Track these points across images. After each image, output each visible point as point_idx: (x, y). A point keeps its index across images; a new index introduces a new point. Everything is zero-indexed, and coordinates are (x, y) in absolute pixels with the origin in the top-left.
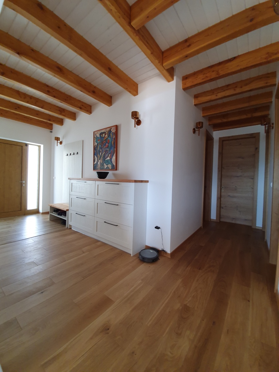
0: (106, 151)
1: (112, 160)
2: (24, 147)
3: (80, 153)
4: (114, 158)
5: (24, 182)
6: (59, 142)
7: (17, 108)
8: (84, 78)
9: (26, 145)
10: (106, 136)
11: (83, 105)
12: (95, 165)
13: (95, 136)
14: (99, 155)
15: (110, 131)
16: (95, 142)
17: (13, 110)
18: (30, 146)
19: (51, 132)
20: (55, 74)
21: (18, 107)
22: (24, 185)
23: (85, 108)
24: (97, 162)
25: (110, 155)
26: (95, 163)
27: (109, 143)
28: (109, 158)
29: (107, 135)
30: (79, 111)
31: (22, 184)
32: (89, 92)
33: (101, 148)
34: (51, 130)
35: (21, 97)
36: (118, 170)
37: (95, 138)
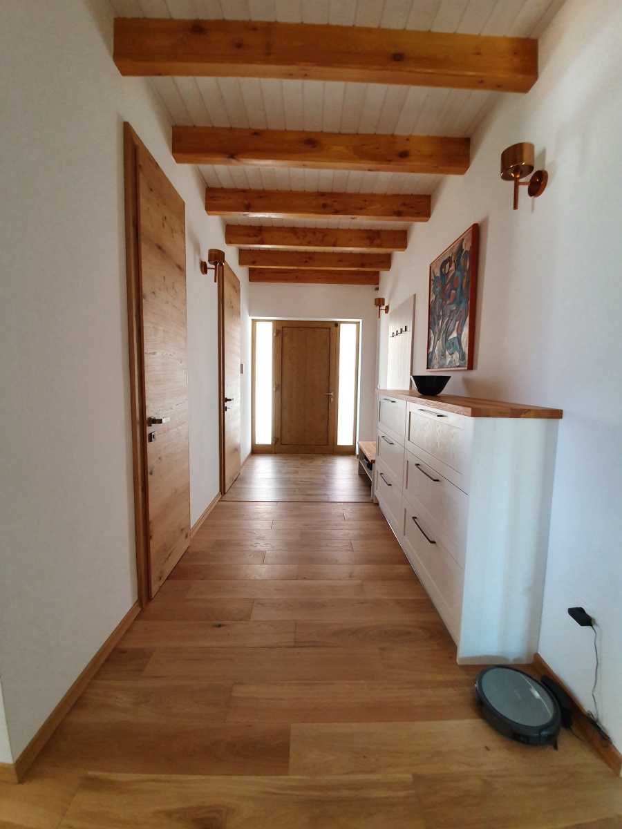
0: (452, 311)
1: (462, 340)
2: (333, 329)
3: (410, 328)
4: (466, 330)
5: (332, 394)
6: (384, 307)
7: (308, 260)
8: (370, 130)
9: (337, 325)
10: (453, 267)
11: (404, 205)
12: (430, 357)
13: (433, 278)
14: (437, 330)
15: (460, 249)
16: (431, 293)
17: (303, 266)
18: (342, 325)
19: (377, 289)
20: (303, 160)
21: (309, 258)
22: (332, 400)
23: (412, 207)
24: (434, 348)
25: (457, 323)
26: (431, 349)
27: (456, 290)
28: (454, 335)
29: (453, 264)
30: (410, 222)
31: (329, 396)
32: (389, 161)
33: (442, 307)
34: (377, 286)
35: (298, 238)
36: (476, 369)
37: (432, 282)
